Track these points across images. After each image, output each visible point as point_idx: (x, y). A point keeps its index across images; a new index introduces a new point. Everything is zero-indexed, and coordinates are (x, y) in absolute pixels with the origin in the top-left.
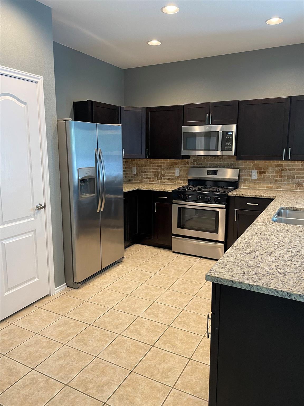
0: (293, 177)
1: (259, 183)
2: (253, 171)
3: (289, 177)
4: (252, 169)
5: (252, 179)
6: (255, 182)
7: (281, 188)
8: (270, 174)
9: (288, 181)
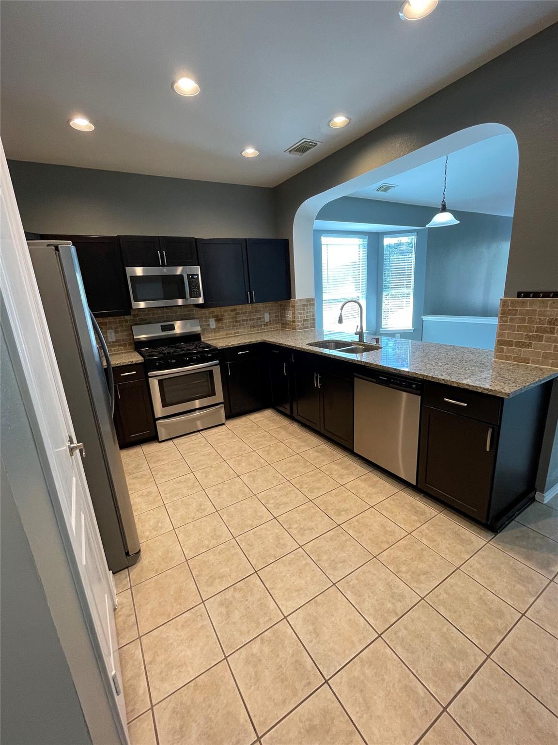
0: (247, 320)
1: (218, 332)
2: (210, 319)
3: (243, 321)
4: (209, 318)
5: (211, 328)
6: (215, 331)
7: (238, 333)
8: (227, 321)
9: (243, 325)
